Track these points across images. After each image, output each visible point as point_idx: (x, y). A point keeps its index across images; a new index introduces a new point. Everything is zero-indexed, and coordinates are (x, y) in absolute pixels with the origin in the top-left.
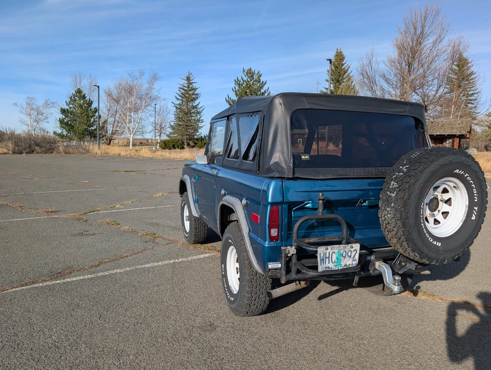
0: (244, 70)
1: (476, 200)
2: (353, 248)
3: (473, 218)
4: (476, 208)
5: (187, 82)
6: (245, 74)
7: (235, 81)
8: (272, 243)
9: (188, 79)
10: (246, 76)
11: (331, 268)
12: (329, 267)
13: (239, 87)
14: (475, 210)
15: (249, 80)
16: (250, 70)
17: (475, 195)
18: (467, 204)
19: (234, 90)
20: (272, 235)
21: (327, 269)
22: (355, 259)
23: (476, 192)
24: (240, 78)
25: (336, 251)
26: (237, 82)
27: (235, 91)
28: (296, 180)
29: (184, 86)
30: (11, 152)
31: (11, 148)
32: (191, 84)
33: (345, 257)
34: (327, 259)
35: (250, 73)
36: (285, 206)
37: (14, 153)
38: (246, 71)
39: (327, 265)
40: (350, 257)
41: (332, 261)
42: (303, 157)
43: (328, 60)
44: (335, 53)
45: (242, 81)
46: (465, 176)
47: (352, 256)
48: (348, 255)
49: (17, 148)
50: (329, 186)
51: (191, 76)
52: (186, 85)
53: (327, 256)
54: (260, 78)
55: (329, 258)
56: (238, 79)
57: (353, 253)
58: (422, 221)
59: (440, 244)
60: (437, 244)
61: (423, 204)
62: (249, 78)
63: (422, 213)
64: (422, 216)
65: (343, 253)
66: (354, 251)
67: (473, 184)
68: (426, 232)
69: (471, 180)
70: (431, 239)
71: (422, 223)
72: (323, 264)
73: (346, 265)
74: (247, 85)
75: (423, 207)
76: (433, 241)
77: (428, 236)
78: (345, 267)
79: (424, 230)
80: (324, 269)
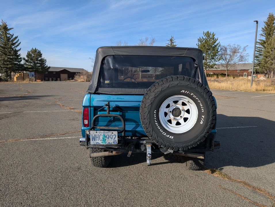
0: (204, 32)
1: (203, 111)
2: (113, 133)
3: (201, 123)
4: (203, 117)
5: (170, 42)
6: (205, 35)
7: (198, 39)
8: (85, 128)
9: (171, 40)
10: (205, 36)
11: (100, 143)
12: (98, 143)
13: (201, 43)
14: (203, 118)
15: (207, 38)
16: (208, 32)
17: (202, 107)
18: (198, 113)
19: (198, 44)
20: (85, 123)
21: (97, 144)
22: (115, 140)
23: (202, 106)
24: (201, 38)
25: (102, 134)
26: (200, 40)
27: (198, 45)
28: (99, 94)
29: (169, 45)
30: (85, 81)
31: (85, 79)
32: (173, 43)
33: (108, 138)
34: (97, 138)
35: (208, 34)
36: (92, 108)
37: (87, 81)
38: (205, 33)
39: (97, 141)
40: (112, 138)
41: (100, 139)
42: (106, 82)
43: (255, 21)
44: (268, 16)
45: (202, 39)
46: (191, 95)
47: (113, 138)
48: (110, 137)
49: (88, 79)
50: (119, 98)
51: (173, 38)
52: (170, 44)
53: (97, 136)
54: (214, 37)
55: (98, 137)
56: (200, 38)
57: (113, 136)
58: (156, 122)
59: (173, 137)
60: (170, 137)
61: (155, 111)
62: (207, 37)
63: (155, 117)
64: (155, 118)
65: (107, 136)
66: (114, 135)
67: (199, 100)
68: (160, 128)
69: (196, 98)
70: (164, 134)
71: (156, 123)
72: (95, 140)
73: (110, 143)
74: (205, 41)
75: (156, 113)
76: (166, 135)
77: (162, 131)
78: (109, 144)
79: (158, 127)
80: (95, 143)
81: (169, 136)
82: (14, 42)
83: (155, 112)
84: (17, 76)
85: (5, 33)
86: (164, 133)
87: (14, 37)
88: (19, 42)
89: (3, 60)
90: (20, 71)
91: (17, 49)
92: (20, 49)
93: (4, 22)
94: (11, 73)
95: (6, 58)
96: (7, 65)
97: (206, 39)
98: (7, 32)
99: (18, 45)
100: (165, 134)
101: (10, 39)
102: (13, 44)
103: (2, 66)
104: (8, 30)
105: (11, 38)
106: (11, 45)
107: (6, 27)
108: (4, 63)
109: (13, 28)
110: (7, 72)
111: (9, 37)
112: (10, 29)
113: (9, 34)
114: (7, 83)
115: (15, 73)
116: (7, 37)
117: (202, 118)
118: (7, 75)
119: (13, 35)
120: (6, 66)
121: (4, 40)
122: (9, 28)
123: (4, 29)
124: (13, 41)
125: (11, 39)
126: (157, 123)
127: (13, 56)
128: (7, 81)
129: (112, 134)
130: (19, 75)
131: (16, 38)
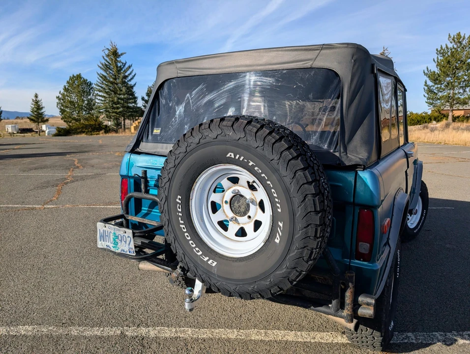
0: (449, 36)
1: (280, 210)
2: (126, 232)
3: (276, 240)
4: (281, 224)
6: (451, 40)
7: (437, 50)
10: (451, 43)
11: (110, 248)
13: (443, 56)
15: (455, 46)
16: (459, 34)
17: (277, 200)
18: (271, 213)
19: (436, 60)
22: (131, 246)
23: (276, 195)
24: (444, 47)
25: (113, 231)
26: (440, 52)
27: (438, 62)
33: (121, 241)
34: (107, 238)
35: (458, 39)
36: (132, 180)
38: (452, 37)
40: (126, 242)
41: (110, 241)
42: (155, 131)
45: (446, 49)
46: (250, 164)
47: (128, 243)
48: (123, 240)
56: (441, 48)
57: (127, 239)
58: (183, 222)
59: (215, 263)
60: (210, 262)
61: (179, 197)
62: (456, 44)
63: (180, 210)
64: (180, 214)
65: (118, 236)
66: (128, 237)
67: (268, 180)
68: (189, 238)
69: (262, 173)
70: (198, 251)
71: (182, 224)
72: (104, 241)
73: (124, 251)
74: (452, 53)
75: (180, 202)
76: (201, 255)
77: (194, 246)
78: (122, 252)
79: (186, 234)
80: (105, 247)
81: (207, 258)
82: (127, 74)
83: (178, 200)
84: (135, 125)
85: (115, 61)
86: (197, 249)
87: (127, 66)
88: (133, 74)
89: (112, 101)
90: (137, 118)
91: (132, 83)
92: (135, 84)
93: (114, 44)
94: (124, 120)
95: (116, 99)
96: (118, 108)
97: (454, 48)
98: (118, 59)
99: (132, 79)
100: (200, 253)
101: (122, 69)
102: (125, 77)
103: (110, 111)
104: (119, 56)
105: (123, 68)
106: (122, 79)
107: (116, 51)
108: (113, 106)
109: (125, 53)
110: (117, 119)
111: (120, 67)
112: (122, 54)
113: (120, 62)
114: (117, 135)
115: (132, 122)
116: (117, 67)
117: (279, 229)
118: (118, 125)
119: (125, 64)
120: (116, 110)
121: (113, 71)
122: (120, 54)
123: (113, 54)
124: (125, 71)
125: (123, 69)
126: (184, 226)
127: (124, 95)
128: (116, 132)
129: (125, 234)
130: (137, 124)
131: (130, 67)
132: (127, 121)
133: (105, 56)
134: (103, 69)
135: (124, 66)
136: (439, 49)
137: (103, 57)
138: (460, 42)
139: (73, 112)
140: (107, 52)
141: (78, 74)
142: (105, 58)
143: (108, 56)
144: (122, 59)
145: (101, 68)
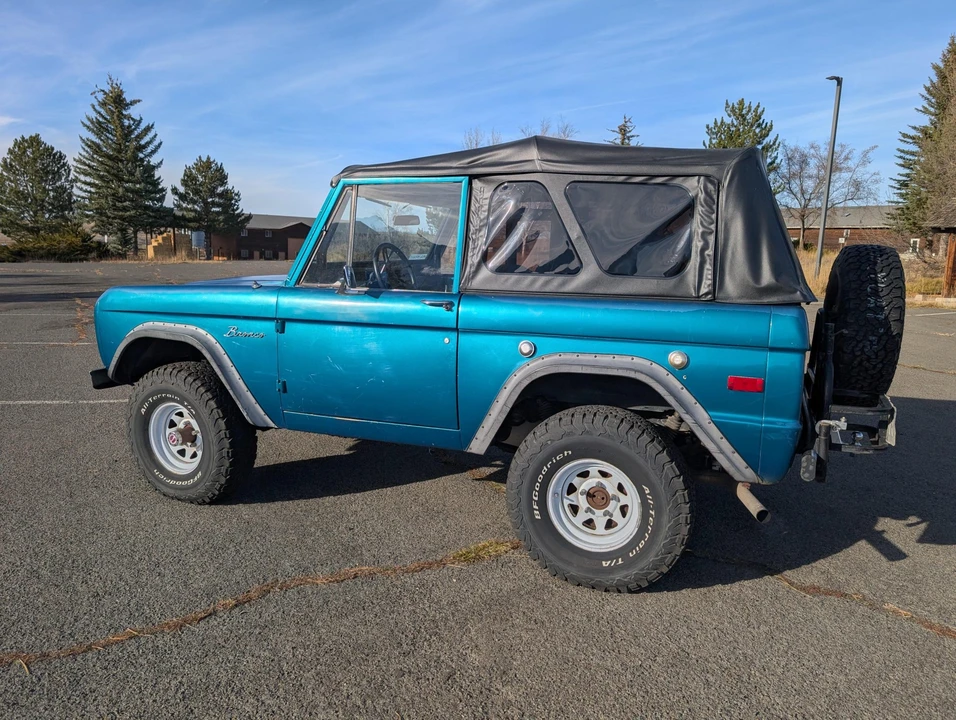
0: (727, 104)
5: (620, 136)
6: (730, 112)
7: (708, 127)
9: (623, 130)
10: (730, 116)
15: (735, 123)
16: (741, 102)
24: (718, 122)
32: (628, 138)
35: (738, 111)
38: (731, 106)
43: (831, 78)
51: (628, 124)
52: (618, 140)
54: (762, 117)
62: (736, 118)
82: (143, 142)
84: (155, 244)
85: (118, 116)
87: (143, 126)
88: (156, 143)
89: (113, 195)
90: (162, 229)
91: (154, 160)
92: (161, 162)
93: (115, 82)
94: (135, 233)
95: (121, 190)
96: (125, 209)
98: (124, 112)
99: (153, 152)
101: (131, 132)
102: (141, 148)
103: (109, 214)
104: (127, 105)
105: (135, 129)
106: (134, 152)
107: (120, 96)
108: (114, 205)
109: (139, 101)
110: (123, 230)
111: (129, 126)
112: (133, 103)
113: (129, 117)
114: (124, 262)
115: (149, 236)
116: (122, 126)
118: (125, 242)
119: (140, 122)
120: (121, 213)
121: (115, 136)
122: (128, 101)
123: (115, 102)
124: (139, 137)
125: (136, 133)
127: (140, 183)
128: (123, 256)
130: (161, 241)
131: (148, 129)
132: (141, 235)
133: (96, 103)
134: (93, 131)
135: (138, 125)
136: (712, 125)
137: (93, 107)
138: (743, 116)
139: (23, 213)
140: (101, 97)
141: (34, 135)
142: (98, 108)
143: (103, 104)
144: (134, 112)
145: (88, 127)
